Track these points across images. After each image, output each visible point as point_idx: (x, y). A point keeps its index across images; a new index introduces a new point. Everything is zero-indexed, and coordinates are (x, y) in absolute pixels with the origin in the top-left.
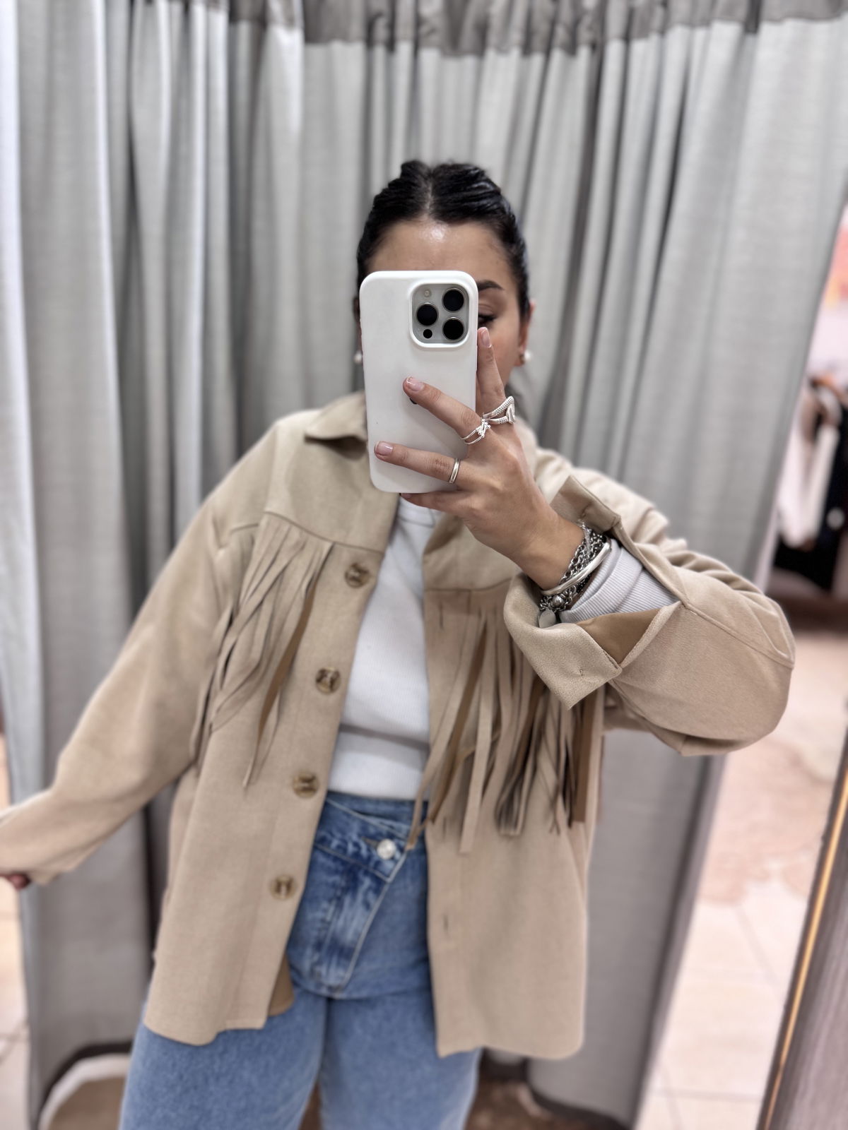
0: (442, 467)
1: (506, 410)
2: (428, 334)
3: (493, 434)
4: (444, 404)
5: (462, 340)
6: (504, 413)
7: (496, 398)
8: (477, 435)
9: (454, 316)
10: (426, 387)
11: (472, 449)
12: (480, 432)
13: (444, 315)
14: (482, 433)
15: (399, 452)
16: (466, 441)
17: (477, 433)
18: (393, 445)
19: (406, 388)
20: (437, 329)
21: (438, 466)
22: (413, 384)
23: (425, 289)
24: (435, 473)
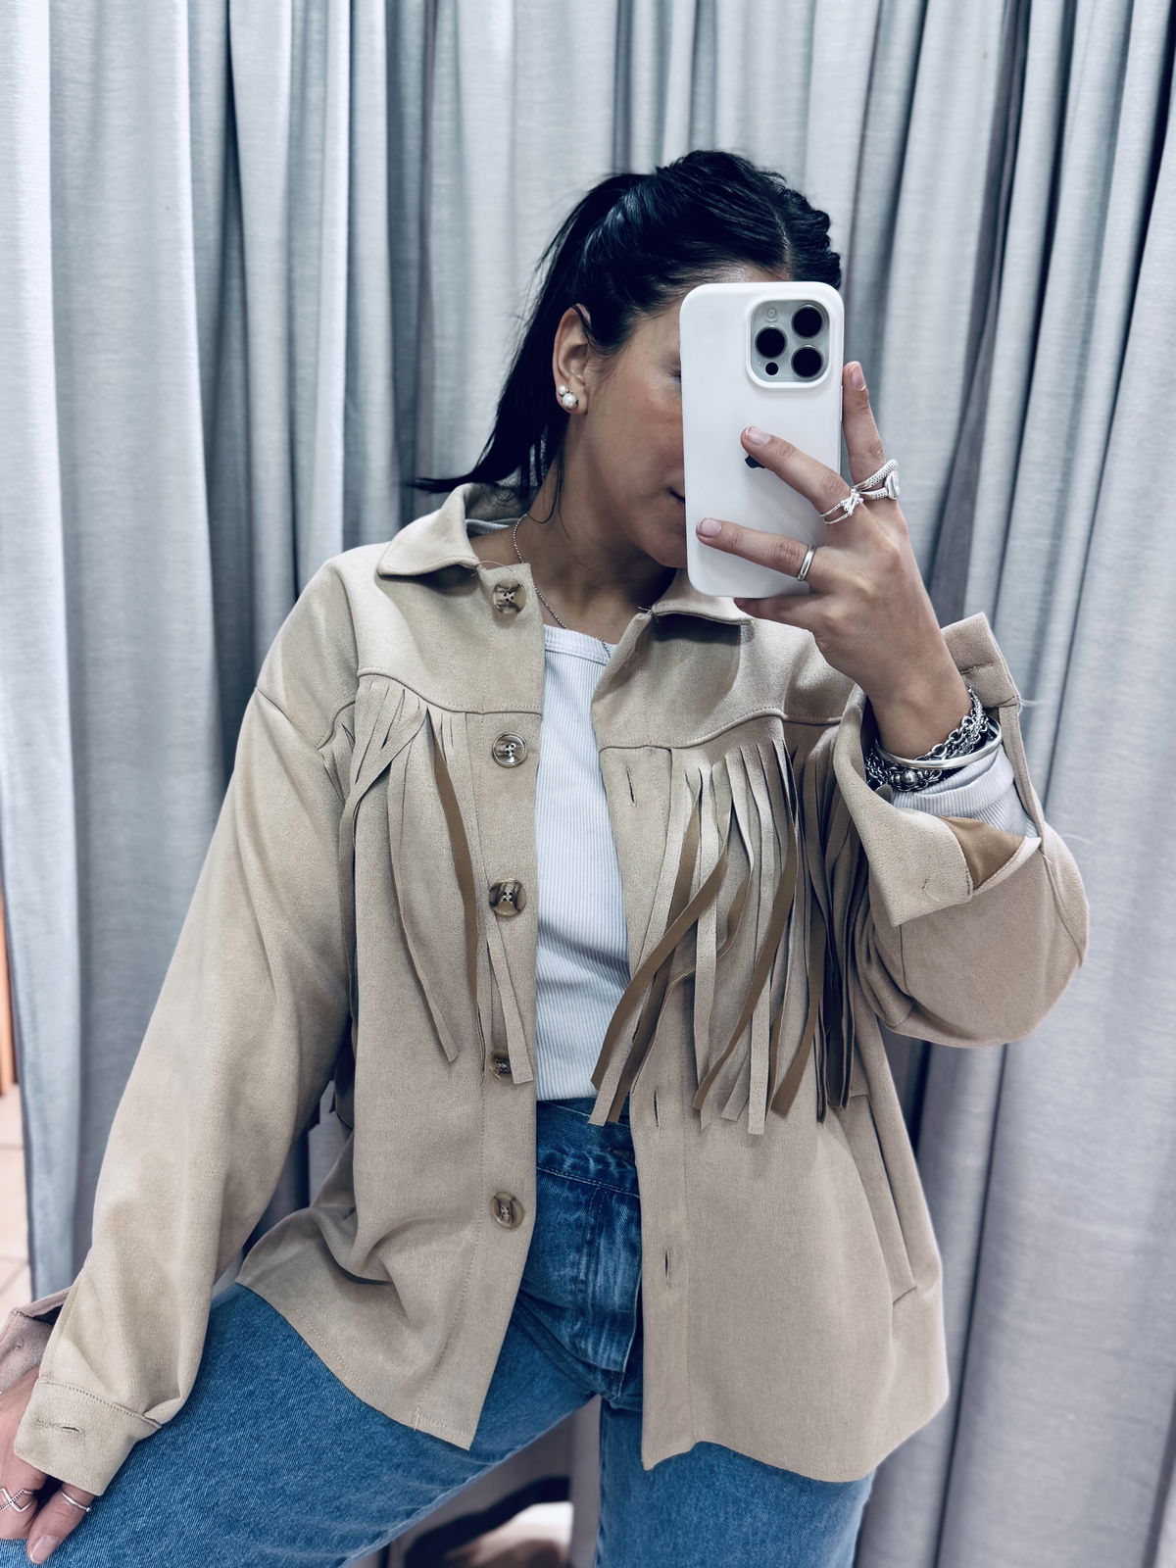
0: (788, 556)
1: (885, 479)
2: (772, 369)
3: (866, 511)
4: (795, 465)
5: (820, 376)
6: (882, 483)
7: (869, 461)
8: (842, 511)
9: (809, 343)
10: (773, 440)
11: (835, 531)
12: (846, 507)
13: (793, 344)
14: (849, 508)
15: (730, 533)
16: (827, 519)
17: (842, 508)
18: (723, 523)
19: (746, 441)
20: (785, 363)
21: (783, 554)
22: (754, 436)
23: (768, 308)
24: (779, 564)
